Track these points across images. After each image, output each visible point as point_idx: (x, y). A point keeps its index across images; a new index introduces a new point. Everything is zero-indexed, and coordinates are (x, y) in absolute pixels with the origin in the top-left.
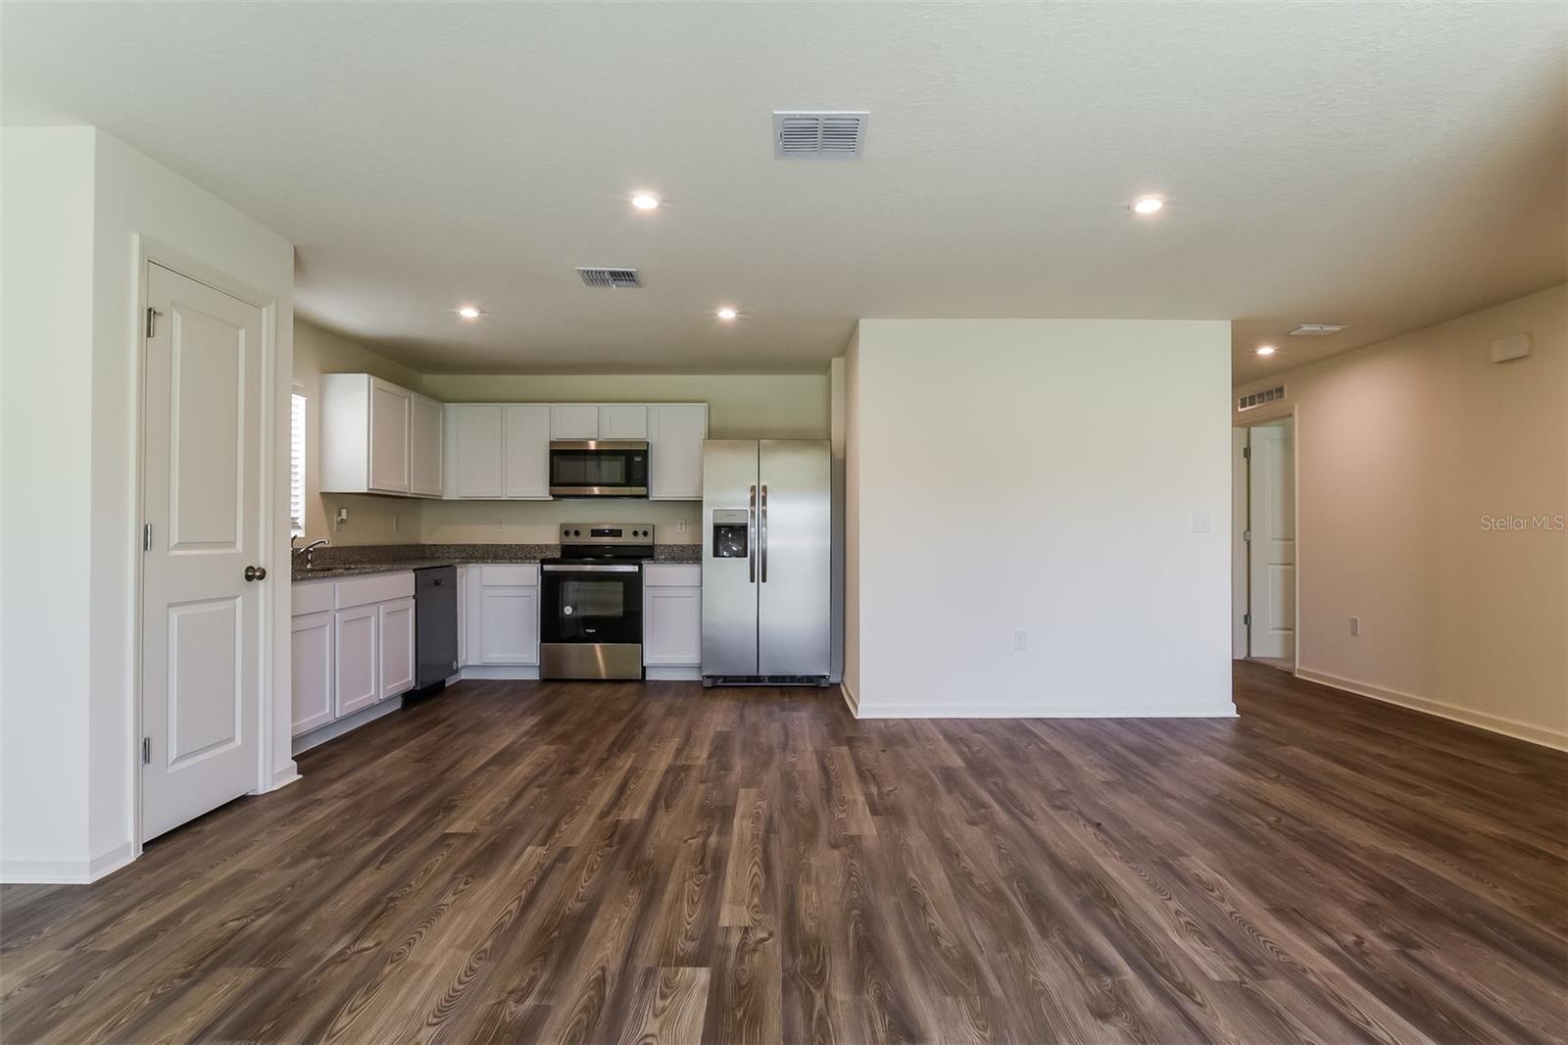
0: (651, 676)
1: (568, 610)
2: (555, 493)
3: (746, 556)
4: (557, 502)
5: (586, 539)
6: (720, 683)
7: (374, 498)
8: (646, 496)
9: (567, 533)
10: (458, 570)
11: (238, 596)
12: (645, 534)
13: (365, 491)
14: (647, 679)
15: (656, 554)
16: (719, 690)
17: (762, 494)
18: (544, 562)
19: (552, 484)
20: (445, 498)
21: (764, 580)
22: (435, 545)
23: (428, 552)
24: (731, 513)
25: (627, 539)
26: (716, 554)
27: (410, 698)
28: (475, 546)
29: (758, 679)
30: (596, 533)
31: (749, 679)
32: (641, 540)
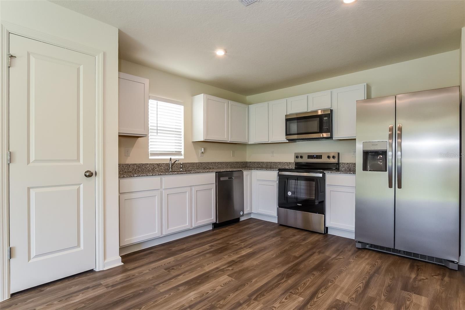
0: (330, 232)
1: (290, 194)
2: (288, 139)
3: (386, 171)
4: (290, 144)
5: (305, 160)
6: (367, 247)
7: (206, 143)
8: (331, 138)
9: (297, 157)
10: (244, 173)
11: (82, 184)
12: (334, 157)
13: (203, 140)
14: (329, 233)
15: (340, 168)
16: (366, 251)
17: (398, 132)
18: (280, 170)
19: (287, 135)
20: (249, 143)
21: (400, 187)
22: (250, 162)
23: (248, 164)
24: (374, 144)
25: (324, 160)
26: (365, 168)
27: (216, 226)
28: (263, 162)
29: (394, 250)
30: (310, 157)
31: (389, 249)
32: (332, 160)
